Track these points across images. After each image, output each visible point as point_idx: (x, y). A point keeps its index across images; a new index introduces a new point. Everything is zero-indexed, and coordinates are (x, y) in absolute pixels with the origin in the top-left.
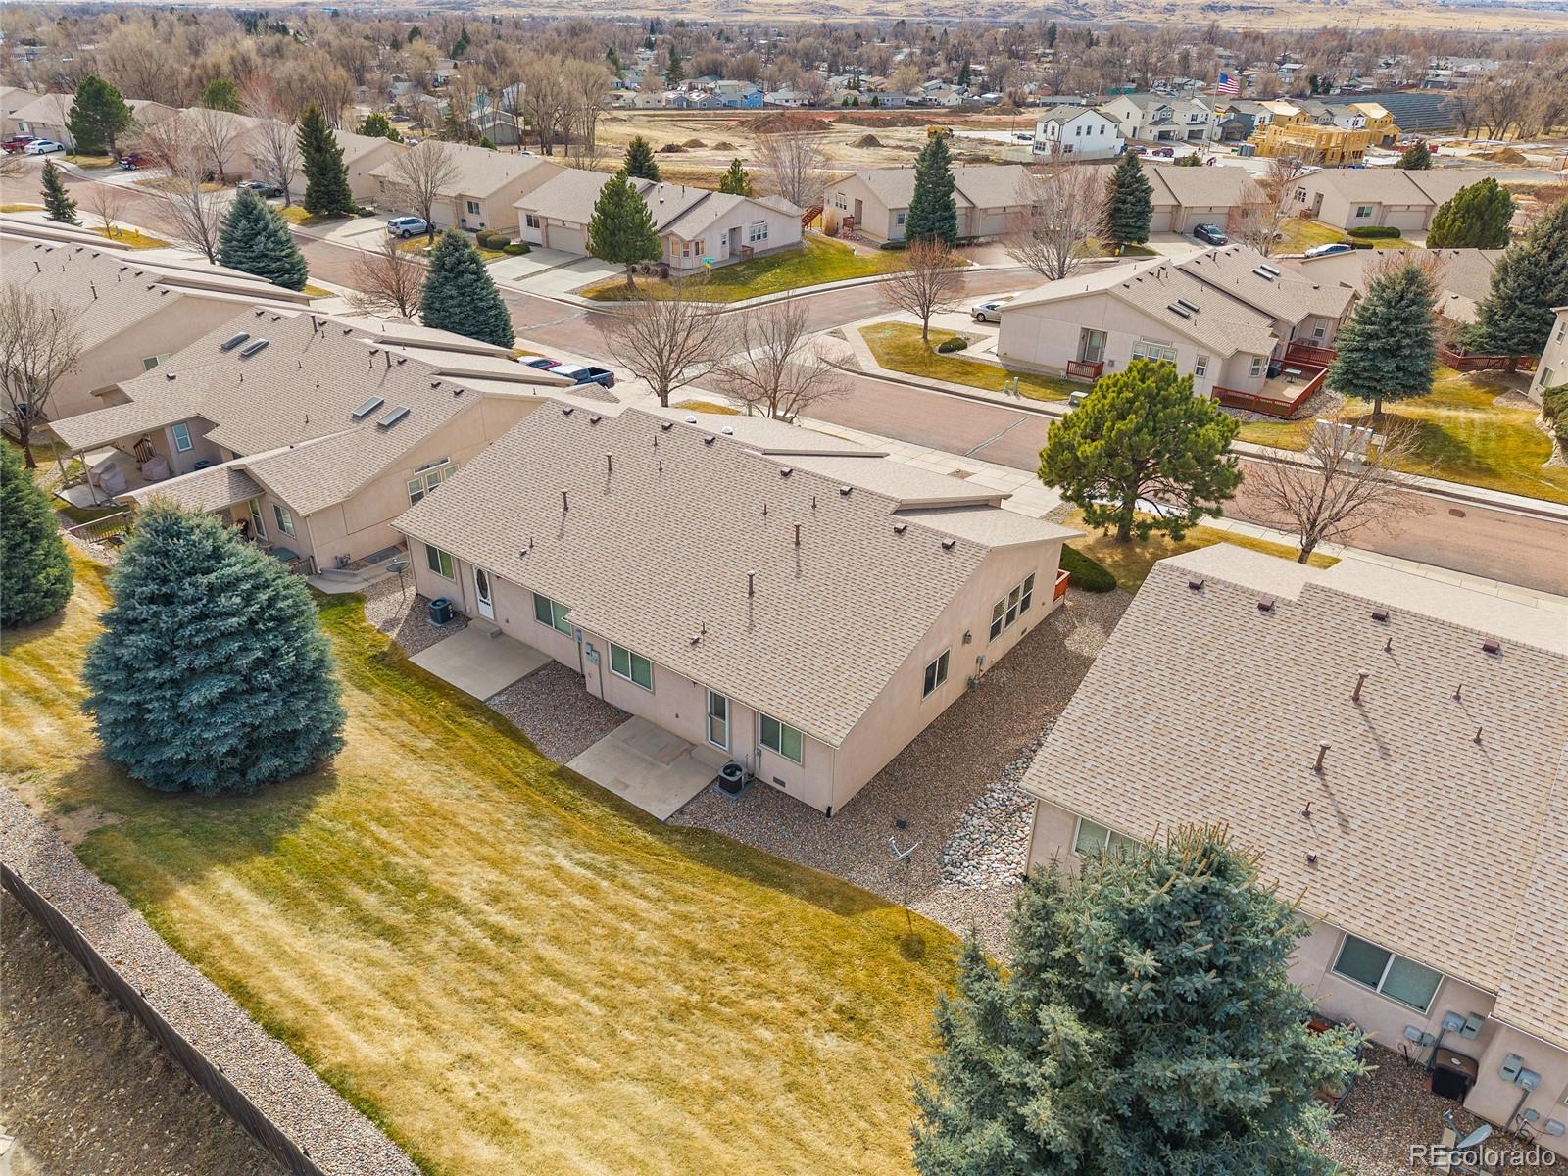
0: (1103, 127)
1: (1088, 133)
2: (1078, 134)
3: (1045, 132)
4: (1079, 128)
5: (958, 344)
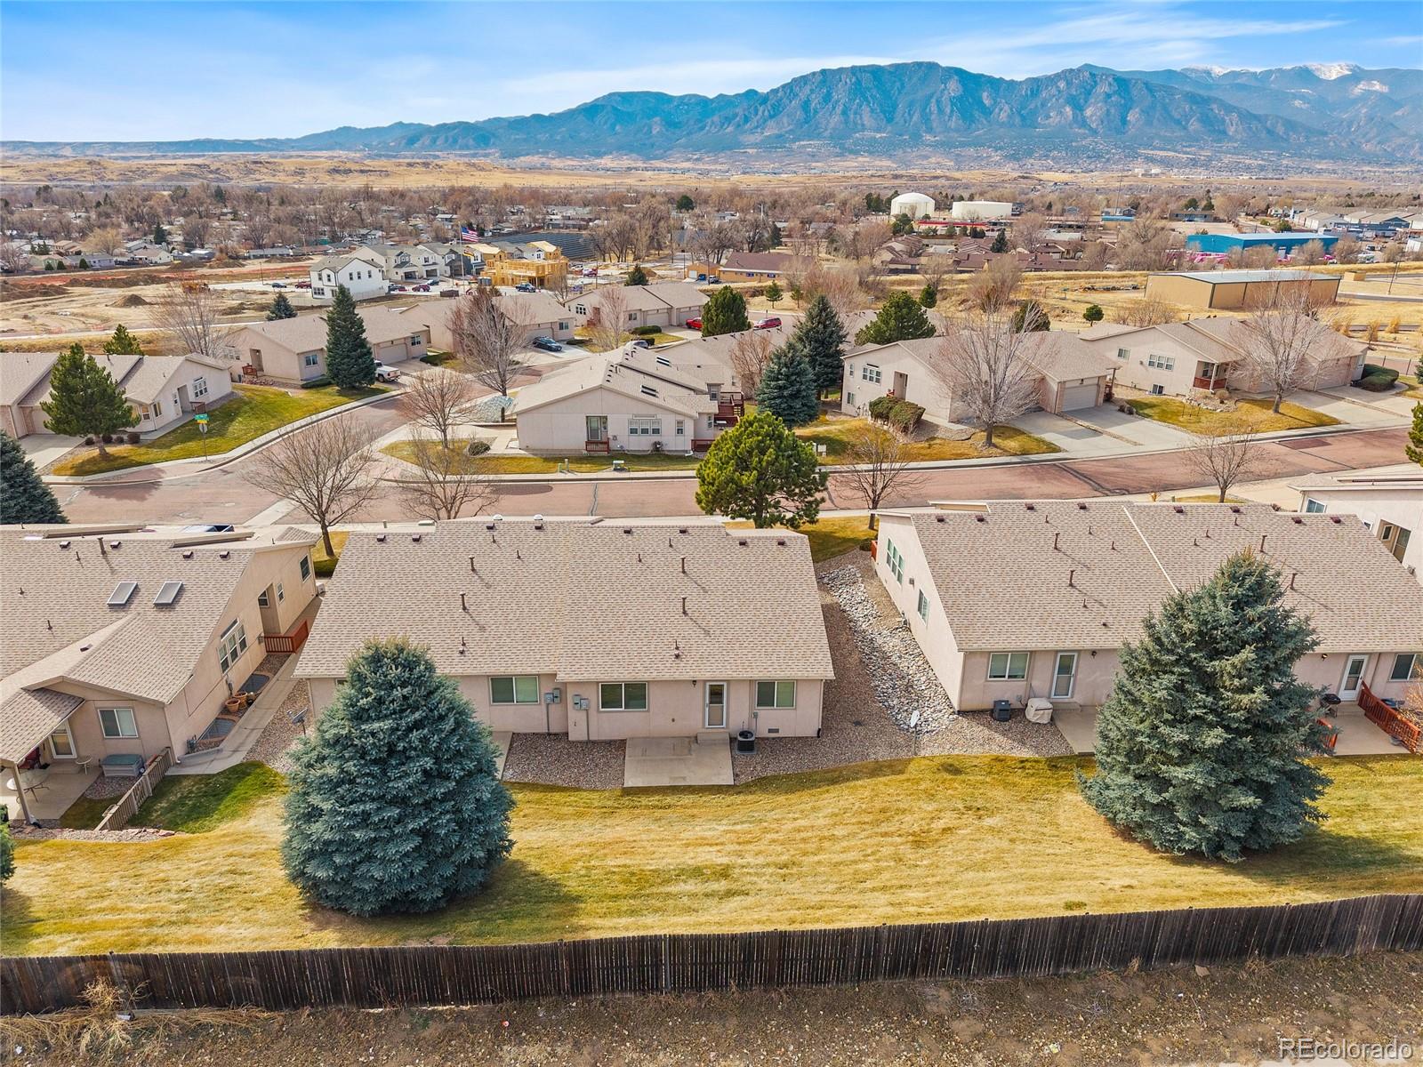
0: (369, 272)
1: (359, 278)
2: (351, 279)
3: (320, 279)
4: (351, 274)
5: (480, 448)
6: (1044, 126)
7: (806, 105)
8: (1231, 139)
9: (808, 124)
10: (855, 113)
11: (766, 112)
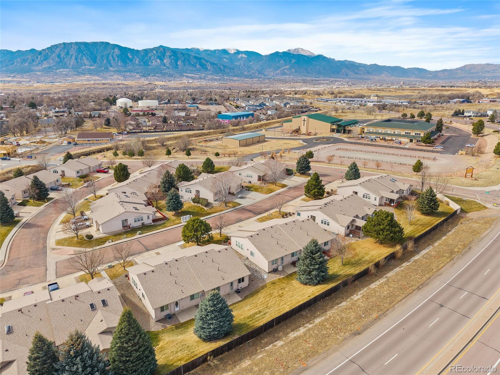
5: (90, 237)
6: (151, 66)
7: (59, 56)
8: (209, 70)
9: (61, 63)
10: (81, 59)
11: (42, 58)
